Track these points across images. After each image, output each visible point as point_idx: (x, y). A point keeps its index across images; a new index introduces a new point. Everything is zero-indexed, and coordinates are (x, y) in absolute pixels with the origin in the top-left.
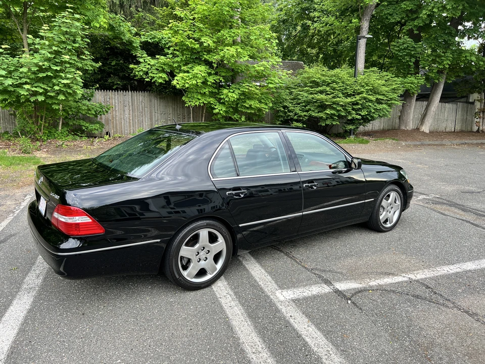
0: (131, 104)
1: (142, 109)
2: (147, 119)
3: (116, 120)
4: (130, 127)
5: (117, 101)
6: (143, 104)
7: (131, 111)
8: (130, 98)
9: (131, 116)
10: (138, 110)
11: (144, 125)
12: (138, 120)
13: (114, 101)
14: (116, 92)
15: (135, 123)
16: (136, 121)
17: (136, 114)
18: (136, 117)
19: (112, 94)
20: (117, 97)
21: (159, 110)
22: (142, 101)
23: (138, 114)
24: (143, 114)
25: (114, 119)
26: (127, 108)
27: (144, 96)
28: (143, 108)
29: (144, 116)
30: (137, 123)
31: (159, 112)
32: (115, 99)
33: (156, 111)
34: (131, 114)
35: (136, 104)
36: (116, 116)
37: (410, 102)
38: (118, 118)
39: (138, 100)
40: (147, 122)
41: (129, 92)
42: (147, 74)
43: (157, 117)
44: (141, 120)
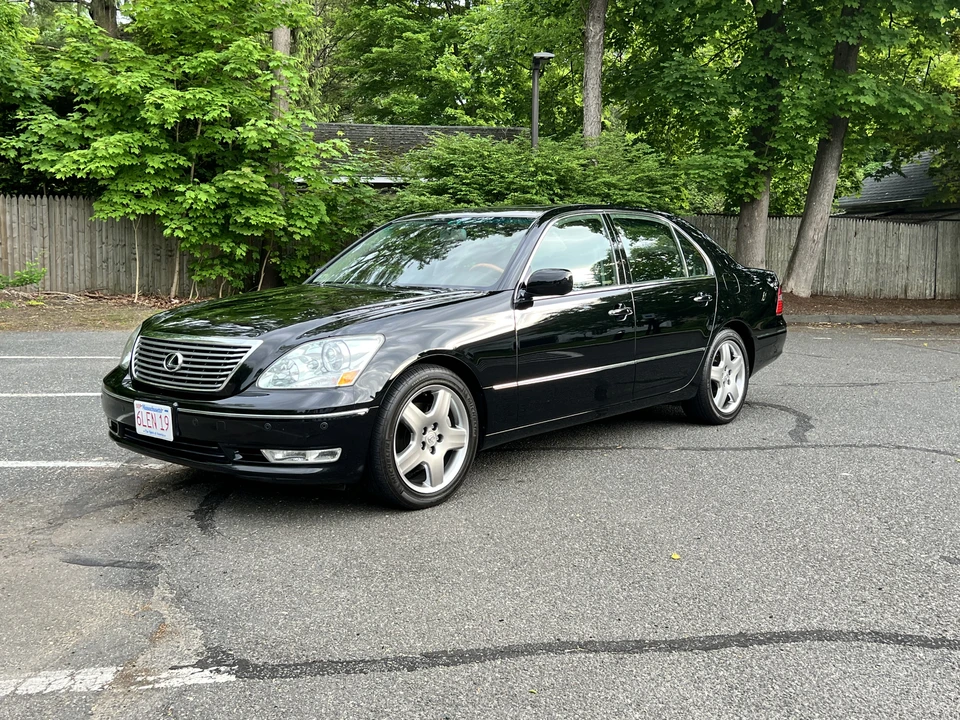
0: (46, 225)
1: (72, 236)
2: (82, 257)
3: (13, 258)
5: (15, 218)
6: (75, 223)
7: (47, 239)
8: (45, 211)
9: (47, 250)
10: (62, 237)
11: (76, 271)
12: (62, 260)
13: (8, 217)
14: (15, 198)
15: (56, 265)
16: (59, 261)
17: (59, 245)
18: (59, 253)
19: (4, 203)
20: (15, 207)
21: (110, 237)
22: (72, 219)
23: (62, 247)
24: (75, 245)
25: (9, 257)
26: (38, 231)
27: (77, 207)
28: (75, 233)
29: (76, 251)
30: (60, 267)
31: (110, 242)
32: (10, 212)
33: (104, 240)
34: (47, 245)
35: (58, 223)
36: (13, 249)
37: (751, 218)
38: (16, 255)
39: (64, 215)
40: (82, 262)
41: (42, 197)
42: (30, 155)
43: (107, 252)
44: (70, 259)
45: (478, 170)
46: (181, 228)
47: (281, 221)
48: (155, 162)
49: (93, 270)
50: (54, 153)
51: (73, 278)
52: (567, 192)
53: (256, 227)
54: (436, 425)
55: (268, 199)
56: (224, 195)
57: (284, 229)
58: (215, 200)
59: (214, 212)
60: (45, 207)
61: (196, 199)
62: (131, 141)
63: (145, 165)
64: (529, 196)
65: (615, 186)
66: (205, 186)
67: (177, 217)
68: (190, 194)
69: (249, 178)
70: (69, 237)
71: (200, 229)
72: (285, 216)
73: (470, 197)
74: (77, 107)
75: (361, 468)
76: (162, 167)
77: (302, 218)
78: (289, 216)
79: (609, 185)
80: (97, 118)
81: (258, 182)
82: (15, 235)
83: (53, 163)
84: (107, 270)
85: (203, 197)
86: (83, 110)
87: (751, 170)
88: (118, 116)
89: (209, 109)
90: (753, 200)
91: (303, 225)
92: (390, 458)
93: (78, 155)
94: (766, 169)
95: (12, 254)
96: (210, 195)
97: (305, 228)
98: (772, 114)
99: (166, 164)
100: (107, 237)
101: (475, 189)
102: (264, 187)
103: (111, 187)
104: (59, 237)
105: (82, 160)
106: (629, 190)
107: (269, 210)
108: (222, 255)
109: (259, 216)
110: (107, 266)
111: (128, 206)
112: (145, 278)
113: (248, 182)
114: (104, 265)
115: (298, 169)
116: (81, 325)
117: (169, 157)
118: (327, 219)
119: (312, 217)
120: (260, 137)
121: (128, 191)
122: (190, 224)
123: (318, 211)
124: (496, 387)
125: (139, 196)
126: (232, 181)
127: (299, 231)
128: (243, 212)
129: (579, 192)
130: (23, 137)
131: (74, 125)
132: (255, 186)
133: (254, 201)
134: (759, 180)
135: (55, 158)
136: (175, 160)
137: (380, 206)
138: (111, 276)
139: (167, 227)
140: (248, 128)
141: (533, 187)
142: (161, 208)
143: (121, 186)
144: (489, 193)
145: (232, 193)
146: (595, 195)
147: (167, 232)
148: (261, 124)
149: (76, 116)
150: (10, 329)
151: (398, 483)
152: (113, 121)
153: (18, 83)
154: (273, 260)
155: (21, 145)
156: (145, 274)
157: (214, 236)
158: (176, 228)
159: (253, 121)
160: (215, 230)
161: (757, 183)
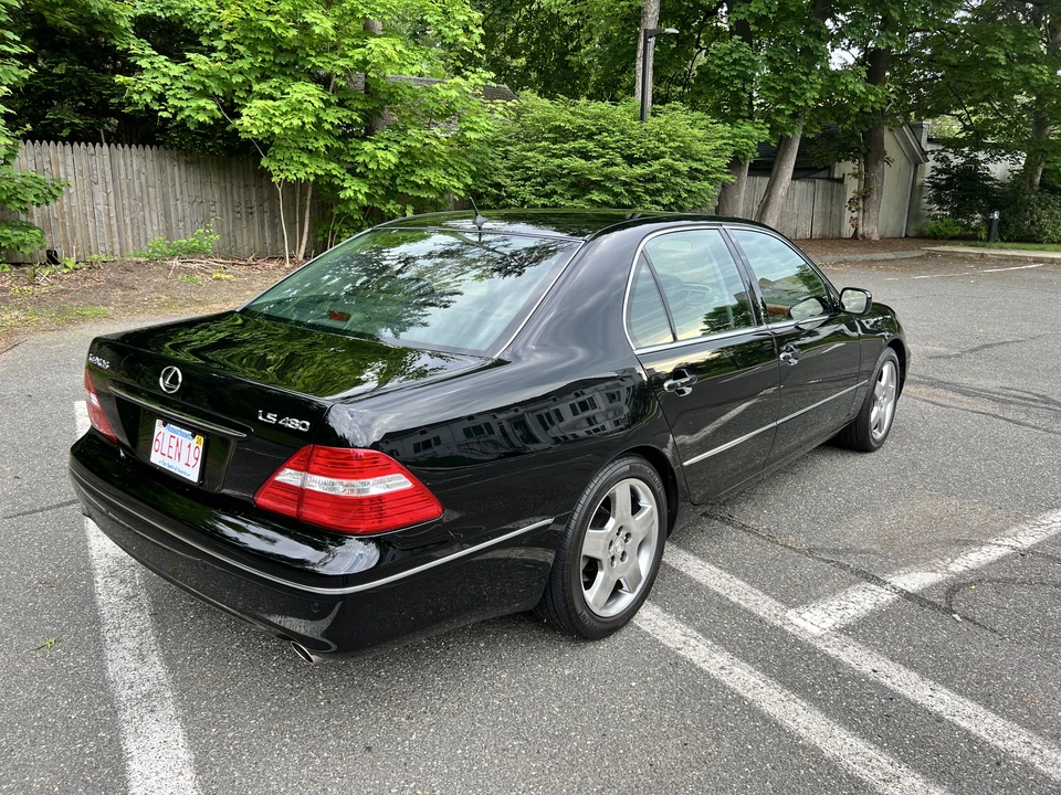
0: (109, 178)
1: (142, 191)
2: (154, 216)
3: (71, 218)
4: (112, 237)
5: (70, 171)
6: (143, 177)
7: (112, 196)
8: (107, 162)
9: (112, 207)
10: (129, 193)
11: (149, 232)
12: (131, 219)
13: (62, 170)
14: (68, 146)
15: (125, 225)
16: (128, 221)
17: (126, 202)
18: (127, 212)
19: (56, 152)
20: (70, 157)
21: (185, 193)
22: (139, 171)
23: (130, 204)
24: (146, 201)
25: (67, 217)
26: (99, 188)
27: (145, 158)
28: (144, 188)
29: (147, 209)
30: (129, 227)
31: (186, 199)
32: (64, 163)
33: (178, 196)
34: (112, 202)
35: (123, 176)
36: (71, 207)
39: (129, 168)
40: (156, 222)
41: (102, 145)
43: (183, 210)
44: (140, 218)
60: (107, 157)
70: (138, 193)
84: (185, 231)
104: (126, 192)
110: (184, 226)
112: (227, 238)
114: (181, 224)
156: (226, 232)
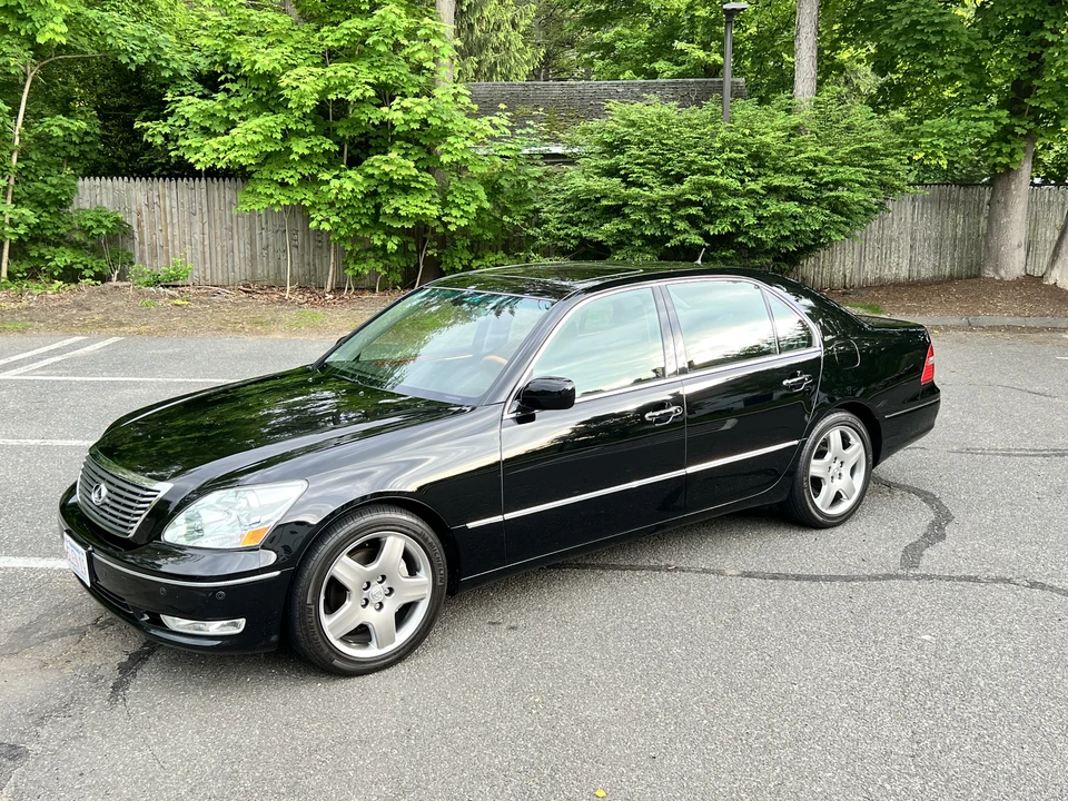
0: (205, 209)
1: (232, 221)
2: (242, 244)
3: (173, 246)
4: (205, 263)
5: (174, 204)
7: (206, 225)
8: (204, 195)
9: (206, 236)
10: (221, 222)
11: (237, 259)
12: (222, 247)
13: (168, 203)
14: (174, 182)
15: (216, 253)
16: (219, 249)
17: (218, 231)
18: (218, 240)
19: (164, 187)
20: (174, 192)
21: (270, 222)
22: (231, 203)
23: (221, 233)
24: (235, 231)
26: (198, 217)
28: (234, 218)
29: (236, 237)
31: (271, 228)
32: (170, 197)
33: (264, 226)
34: (206, 231)
35: (217, 207)
36: (174, 236)
37: (1007, 190)
38: (176, 243)
39: (222, 199)
40: (242, 250)
41: (200, 180)
42: (177, 140)
43: (267, 239)
44: (230, 247)
45: (653, 148)
46: (328, 220)
47: (434, 211)
48: (300, 147)
49: (253, 258)
50: (199, 139)
51: (233, 267)
52: (762, 171)
53: (406, 218)
54: (384, 577)
55: (419, 186)
56: (373, 182)
57: (439, 218)
58: (362, 189)
59: (363, 201)
60: (204, 191)
61: (341, 189)
62: (272, 124)
63: (289, 151)
64: (712, 178)
65: (824, 161)
66: (352, 173)
67: (324, 207)
68: (335, 183)
69: (396, 164)
70: (229, 223)
71: (349, 220)
72: (440, 204)
73: (643, 180)
74: (222, 87)
75: (274, 638)
76: (307, 152)
77: (458, 206)
78: (445, 204)
79: (816, 161)
80: (242, 99)
81: (408, 168)
82: (175, 221)
83: (197, 150)
85: (349, 185)
86: (227, 91)
87: (1005, 134)
88: (263, 96)
89: (351, 87)
90: (1008, 170)
91: (459, 214)
92: (314, 624)
93: (219, 143)
94: (1025, 132)
95: (173, 241)
96: (356, 183)
97: (462, 216)
98: (1034, 64)
99: (311, 148)
100: (267, 223)
101: (651, 169)
102: (415, 172)
103: (255, 176)
104: (218, 222)
105: (222, 148)
106: (841, 165)
107: (421, 198)
108: (374, 248)
109: (411, 206)
110: (267, 254)
111: (271, 196)
112: (306, 266)
113: (394, 169)
114: (264, 252)
115: (450, 152)
116: (220, 329)
117: (314, 141)
118: (487, 205)
119: (469, 205)
120: (407, 117)
121: (272, 180)
122: (337, 214)
123: (476, 198)
124: (470, 525)
125: (284, 184)
126: (379, 167)
127: (454, 220)
128: (392, 202)
129: (776, 171)
130: (170, 120)
131: (219, 107)
132: (404, 172)
133: (405, 188)
134: (1016, 146)
135: (199, 145)
136: (321, 144)
137: (549, 187)
138: (271, 264)
139: (313, 219)
140: (394, 108)
141: (717, 167)
142: (307, 198)
143: (266, 174)
144: (666, 174)
145: (381, 180)
146: (796, 173)
147: (313, 225)
148: (407, 103)
149: (221, 96)
150: (149, 334)
151: (327, 650)
152: (259, 101)
153: (167, 61)
154: (430, 252)
155: (167, 130)
156: (306, 261)
157: (365, 227)
158: (322, 221)
159: (397, 100)
160: (365, 221)
161: (1013, 150)
